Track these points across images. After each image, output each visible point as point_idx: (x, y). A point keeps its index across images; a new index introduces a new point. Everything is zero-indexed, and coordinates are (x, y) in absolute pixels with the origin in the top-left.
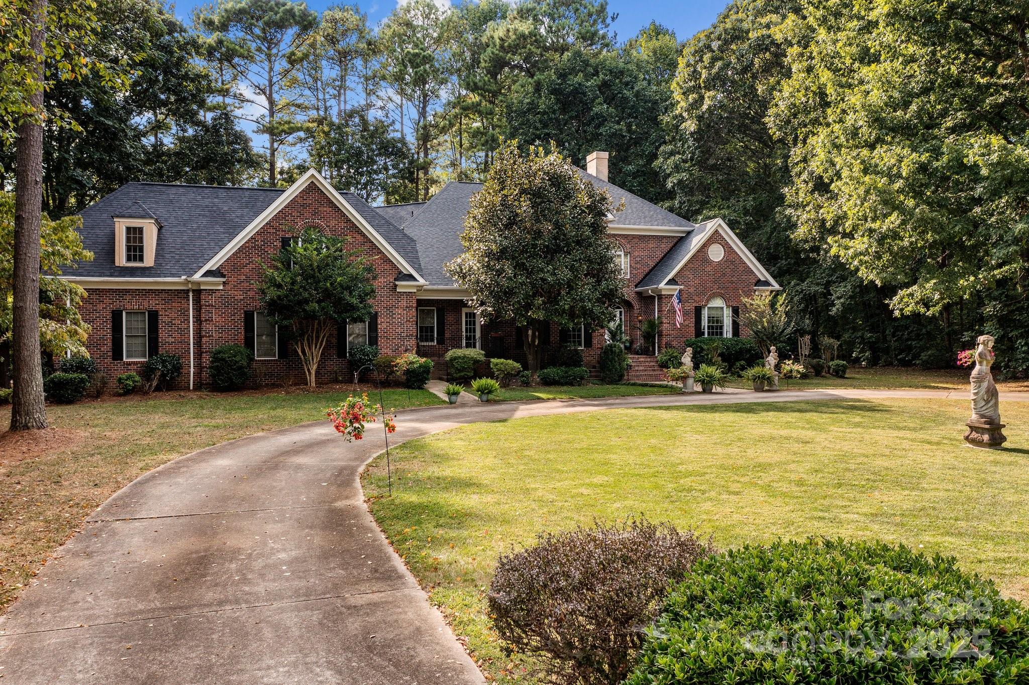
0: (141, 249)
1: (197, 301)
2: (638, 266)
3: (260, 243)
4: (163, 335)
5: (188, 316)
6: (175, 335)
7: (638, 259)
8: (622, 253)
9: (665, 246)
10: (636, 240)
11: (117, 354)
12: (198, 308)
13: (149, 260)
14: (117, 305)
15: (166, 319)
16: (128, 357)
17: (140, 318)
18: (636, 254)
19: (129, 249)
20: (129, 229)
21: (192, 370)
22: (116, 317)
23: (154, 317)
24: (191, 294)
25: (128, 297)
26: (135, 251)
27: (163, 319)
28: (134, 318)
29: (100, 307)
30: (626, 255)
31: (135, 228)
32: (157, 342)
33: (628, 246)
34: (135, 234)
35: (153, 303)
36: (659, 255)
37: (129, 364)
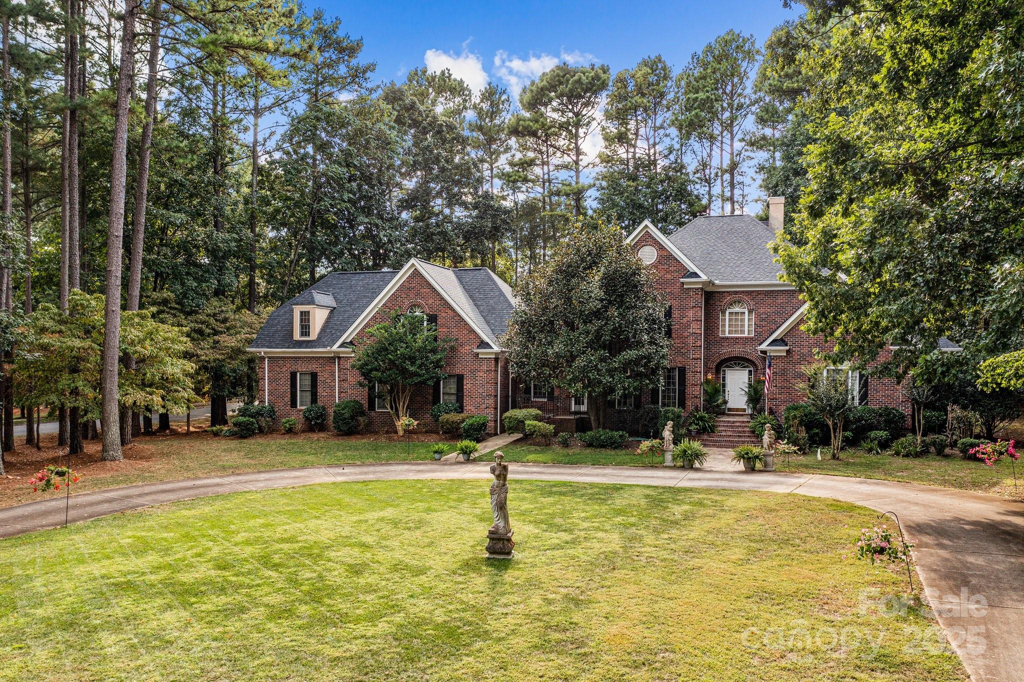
0: (309, 327)
1: (340, 365)
2: (764, 323)
4: (320, 390)
5: (335, 376)
6: (328, 390)
7: (764, 316)
8: (746, 310)
10: (762, 296)
11: (293, 404)
12: (339, 371)
13: (314, 336)
14: (293, 368)
15: (322, 379)
16: (301, 405)
17: (307, 377)
18: (762, 310)
19: (301, 327)
20: (301, 313)
22: (293, 376)
23: (314, 376)
24: (336, 360)
25: (300, 363)
26: (305, 330)
27: (320, 378)
28: (303, 377)
29: (284, 369)
30: (750, 312)
31: (305, 312)
32: (316, 395)
33: (752, 303)
34: (305, 316)
35: (314, 367)
37: (300, 410)
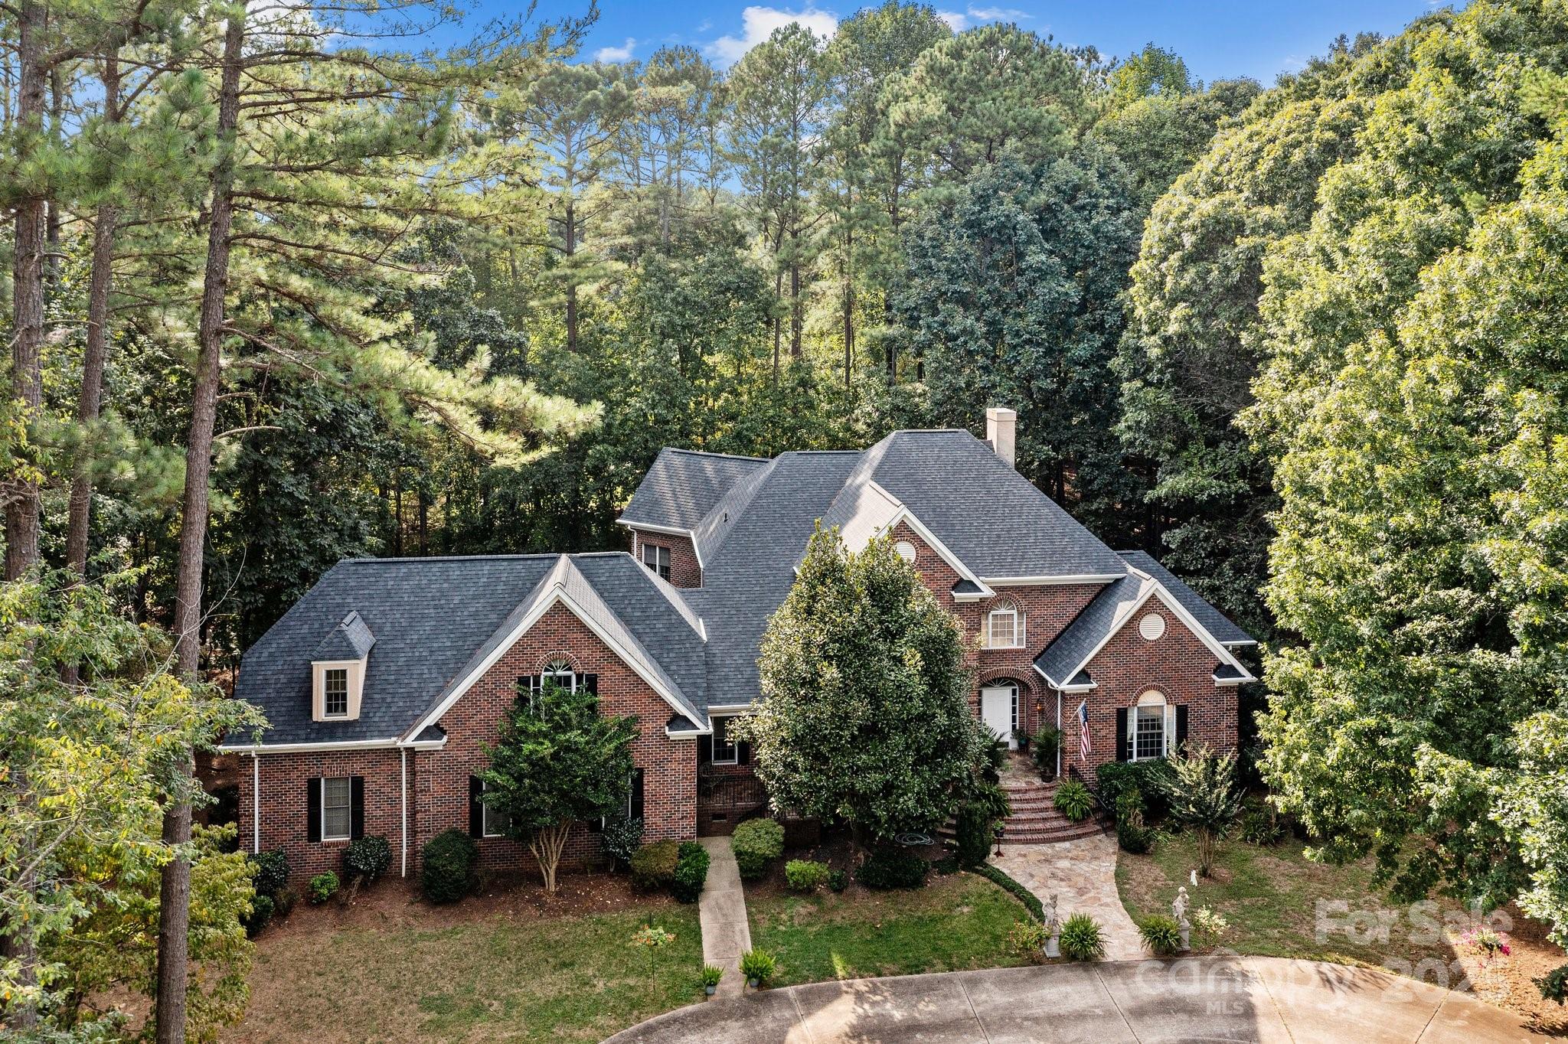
0: (344, 696)
1: (411, 762)
2: (1039, 630)
3: (490, 686)
4: (369, 806)
5: (400, 781)
6: (385, 806)
7: (1039, 621)
8: (1015, 612)
9: (1082, 600)
10: (1035, 594)
11: (314, 834)
12: (412, 773)
13: (353, 712)
14: (314, 772)
15: (373, 786)
16: (327, 834)
17: (342, 785)
18: (1037, 612)
19: (329, 697)
20: (329, 673)
21: (404, 851)
22: (313, 786)
23: (358, 784)
24: (404, 754)
25: (327, 761)
26: (337, 701)
27: (369, 787)
28: (334, 785)
29: (294, 775)
30: (1020, 613)
31: (336, 672)
32: (362, 816)
33: (1024, 603)
34: (337, 679)
35: (357, 768)
36: (1072, 612)
37: (328, 845)
